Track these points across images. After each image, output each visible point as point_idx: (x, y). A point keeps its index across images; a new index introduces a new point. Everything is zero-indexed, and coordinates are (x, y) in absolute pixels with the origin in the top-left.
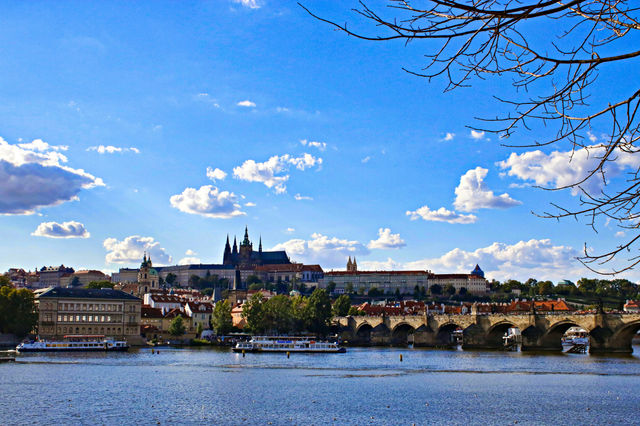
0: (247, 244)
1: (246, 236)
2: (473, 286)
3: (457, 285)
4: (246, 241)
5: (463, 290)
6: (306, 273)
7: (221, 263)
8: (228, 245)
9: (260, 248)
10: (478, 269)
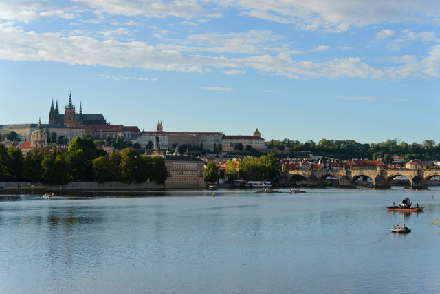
0: (70, 108)
1: (70, 101)
2: (255, 145)
3: (245, 143)
4: (71, 105)
5: (249, 147)
7: (48, 123)
8: (52, 108)
9: (81, 111)
10: (257, 131)
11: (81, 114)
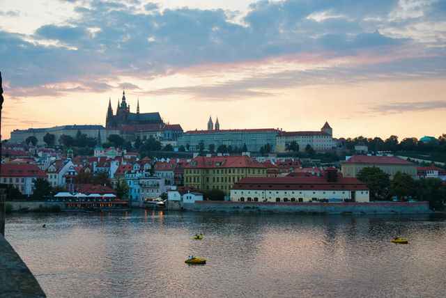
0: (124, 106)
1: (124, 98)
3: (303, 142)
4: (124, 103)
5: (309, 147)
6: (167, 132)
9: (138, 110)
10: (327, 126)
11: (138, 113)
